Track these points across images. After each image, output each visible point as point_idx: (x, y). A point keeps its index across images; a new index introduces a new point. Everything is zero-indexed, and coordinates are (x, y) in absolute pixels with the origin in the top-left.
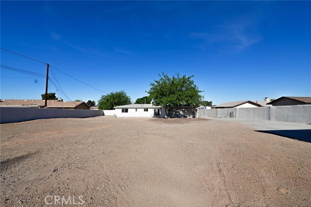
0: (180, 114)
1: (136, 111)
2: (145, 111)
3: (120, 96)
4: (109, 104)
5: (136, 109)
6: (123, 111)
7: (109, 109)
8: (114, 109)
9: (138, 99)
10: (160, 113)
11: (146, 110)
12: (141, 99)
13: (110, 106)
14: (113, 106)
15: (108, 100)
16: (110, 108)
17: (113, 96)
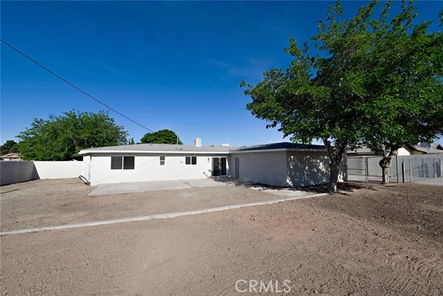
0: (319, 171)
1: (162, 163)
2: (188, 162)
3: (95, 125)
4: (58, 144)
5: (162, 158)
6: (115, 165)
7: (59, 159)
8: (80, 158)
9: (149, 135)
10: (227, 166)
11: (192, 160)
12: (156, 134)
13: (63, 150)
14: (73, 150)
15: (55, 134)
16: (62, 155)
17: (74, 123)
